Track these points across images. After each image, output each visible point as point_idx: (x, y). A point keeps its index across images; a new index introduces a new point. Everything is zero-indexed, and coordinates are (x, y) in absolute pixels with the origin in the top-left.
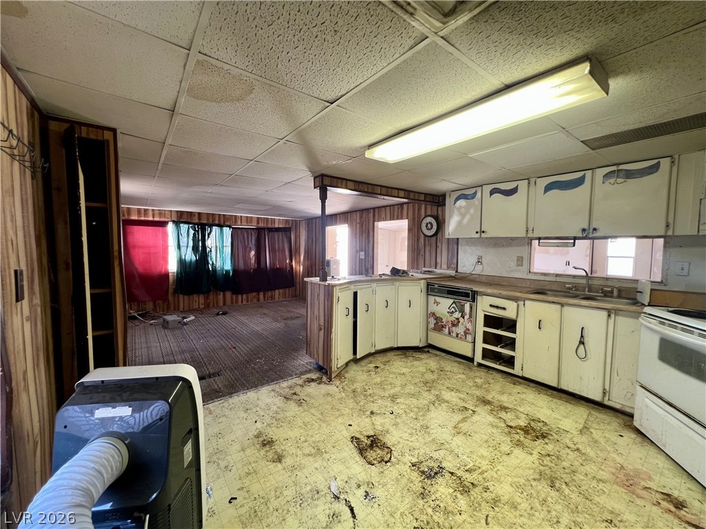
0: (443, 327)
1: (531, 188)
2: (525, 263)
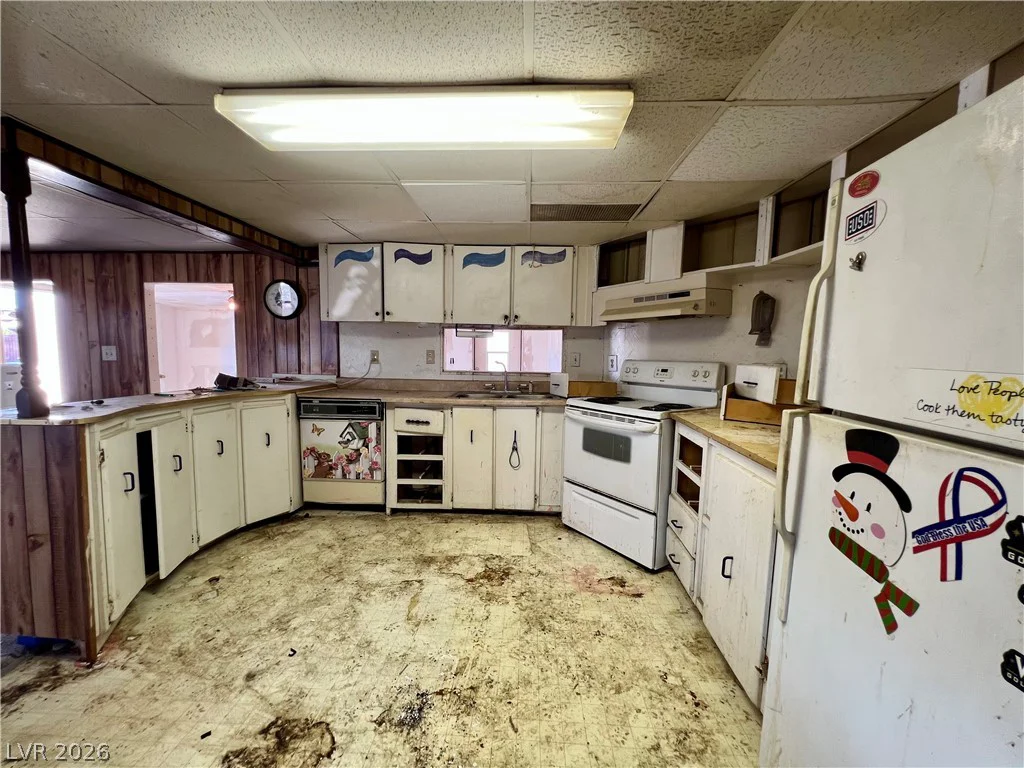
0: (331, 468)
1: (447, 256)
2: (437, 359)
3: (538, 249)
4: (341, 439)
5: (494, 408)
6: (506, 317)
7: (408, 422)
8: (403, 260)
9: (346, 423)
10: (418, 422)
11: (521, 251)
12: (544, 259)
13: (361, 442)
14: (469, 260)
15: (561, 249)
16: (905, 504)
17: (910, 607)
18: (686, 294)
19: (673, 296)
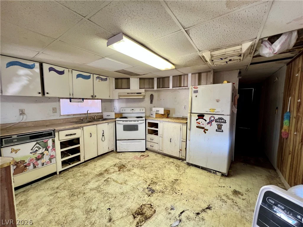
1: (69, 73)
2: (58, 110)
3: (100, 76)
4: (32, 151)
5: (97, 125)
6: (92, 96)
7: (67, 135)
8: (52, 72)
9: (35, 143)
10: (71, 135)
11: (95, 76)
12: (102, 79)
13: (44, 149)
14: (78, 76)
15: (106, 77)
16: (206, 121)
17: (207, 130)
18: (141, 93)
19: (137, 93)
